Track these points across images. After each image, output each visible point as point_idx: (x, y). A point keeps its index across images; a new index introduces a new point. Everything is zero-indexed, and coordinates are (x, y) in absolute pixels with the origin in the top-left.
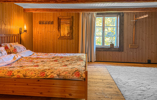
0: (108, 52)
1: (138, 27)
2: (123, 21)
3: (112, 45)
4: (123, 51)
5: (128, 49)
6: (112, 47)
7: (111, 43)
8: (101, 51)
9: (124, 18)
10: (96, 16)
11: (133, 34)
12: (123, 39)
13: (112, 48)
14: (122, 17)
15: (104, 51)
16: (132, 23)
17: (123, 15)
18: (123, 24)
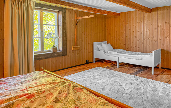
0: (50, 59)
1: (78, 27)
2: (65, 19)
3: (55, 49)
4: (67, 55)
5: (71, 52)
6: (55, 51)
7: (54, 46)
8: (42, 59)
9: (66, 15)
10: (34, 7)
11: (75, 34)
12: (66, 40)
13: (55, 53)
14: (65, 15)
15: (45, 58)
16: (74, 23)
17: (65, 13)
18: (66, 23)
